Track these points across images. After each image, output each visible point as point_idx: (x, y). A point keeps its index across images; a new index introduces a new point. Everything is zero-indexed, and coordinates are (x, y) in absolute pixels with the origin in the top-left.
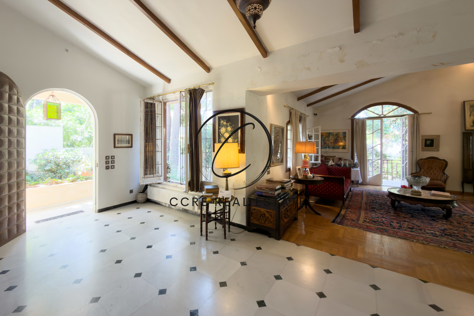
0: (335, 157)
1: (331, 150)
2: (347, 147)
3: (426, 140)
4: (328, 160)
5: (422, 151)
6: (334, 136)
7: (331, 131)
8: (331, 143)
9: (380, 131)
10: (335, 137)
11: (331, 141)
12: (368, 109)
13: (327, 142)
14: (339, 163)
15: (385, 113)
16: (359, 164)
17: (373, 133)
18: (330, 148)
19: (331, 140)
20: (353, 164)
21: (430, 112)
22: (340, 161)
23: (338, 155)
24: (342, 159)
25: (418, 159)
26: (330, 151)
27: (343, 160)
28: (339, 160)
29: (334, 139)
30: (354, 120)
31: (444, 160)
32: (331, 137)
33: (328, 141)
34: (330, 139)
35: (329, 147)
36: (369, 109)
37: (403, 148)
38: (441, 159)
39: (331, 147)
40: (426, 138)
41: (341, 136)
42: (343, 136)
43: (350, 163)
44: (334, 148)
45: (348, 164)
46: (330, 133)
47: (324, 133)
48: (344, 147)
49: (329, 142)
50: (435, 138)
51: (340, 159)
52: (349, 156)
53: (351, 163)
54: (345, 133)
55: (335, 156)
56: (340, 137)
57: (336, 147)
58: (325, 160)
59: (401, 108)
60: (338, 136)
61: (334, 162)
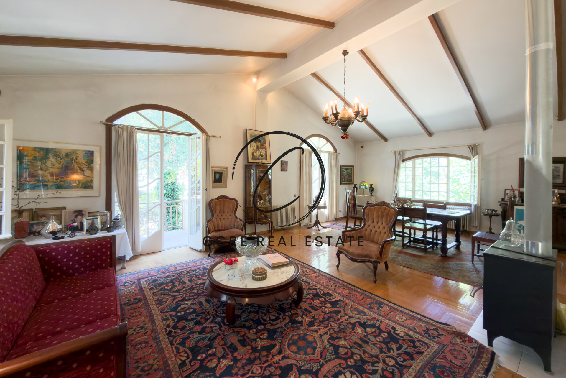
0: (64, 211)
1: (51, 193)
2: (96, 184)
3: (216, 173)
4: (43, 220)
5: (213, 188)
6: (61, 159)
7: (50, 146)
8: (52, 174)
9: (159, 154)
10: (65, 160)
11: (52, 170)
12: (139, 111)
13: (40, 172)
14: (75, 224)
15: (167, 126)
16: (124, 219)
17: (148, 158)
18: (48, 189)
19: (52, 168)
20: (111, 221)
21: (219, 135)
22: (79, 217)
23: (71, 205)
24: (83, 212)
25: (209, 200)
26: (49, 196)
27: (87, 215)
28: (76, 217)
29: (60, 166)
30: (113, 128)
31: (234, 199)
32: (52, 159)
33: (41, 169)
34: (49, 164)
35: (47, 185)
36: (142, 112)
37: (192, 184)
38: (232, 197)
39: (52, 186)
40: (216, 170)
41: (81, 159)
42: (86, 161)
43: (104, 221)
44: (59, 187)
45: (101, 222)
46: (47, 151)
47: (29, 147)
48: (87, 185)
49: (47, 173)
50: (224, 170)
51: (79, 213)
52: (100, 205)
53: (107, 220)
54: (91, 154)
55: (65, 208)
56: (77, 161)
57: (67, 185)
58: (33, 220)
59: (187, 122)
60: (73, 158)
61: (60, 223)
